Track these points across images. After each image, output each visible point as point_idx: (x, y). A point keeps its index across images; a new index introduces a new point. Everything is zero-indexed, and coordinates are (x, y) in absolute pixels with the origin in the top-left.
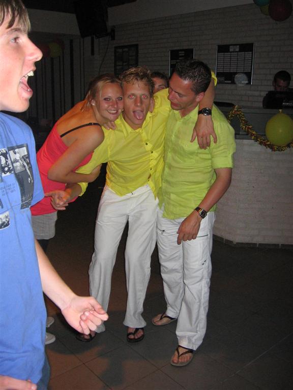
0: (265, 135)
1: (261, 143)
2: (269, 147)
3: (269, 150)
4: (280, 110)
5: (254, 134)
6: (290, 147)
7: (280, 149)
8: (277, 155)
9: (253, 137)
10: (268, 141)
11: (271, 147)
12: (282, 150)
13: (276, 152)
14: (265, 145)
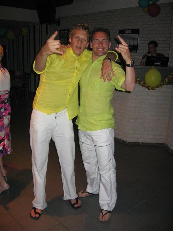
0: (144, 81)
1: (142, 85)
2: (147, 88)
3: (147, 89)
4: (153, 67)
5: (138, 80)
6: (158, 88)
7: (153, 88)
8: (151, 92)
9: (138, 82)
10: (146, 84)
11: (148, 87)
12: (154, 89)
13: (151, 90)
14: (145, 87)
